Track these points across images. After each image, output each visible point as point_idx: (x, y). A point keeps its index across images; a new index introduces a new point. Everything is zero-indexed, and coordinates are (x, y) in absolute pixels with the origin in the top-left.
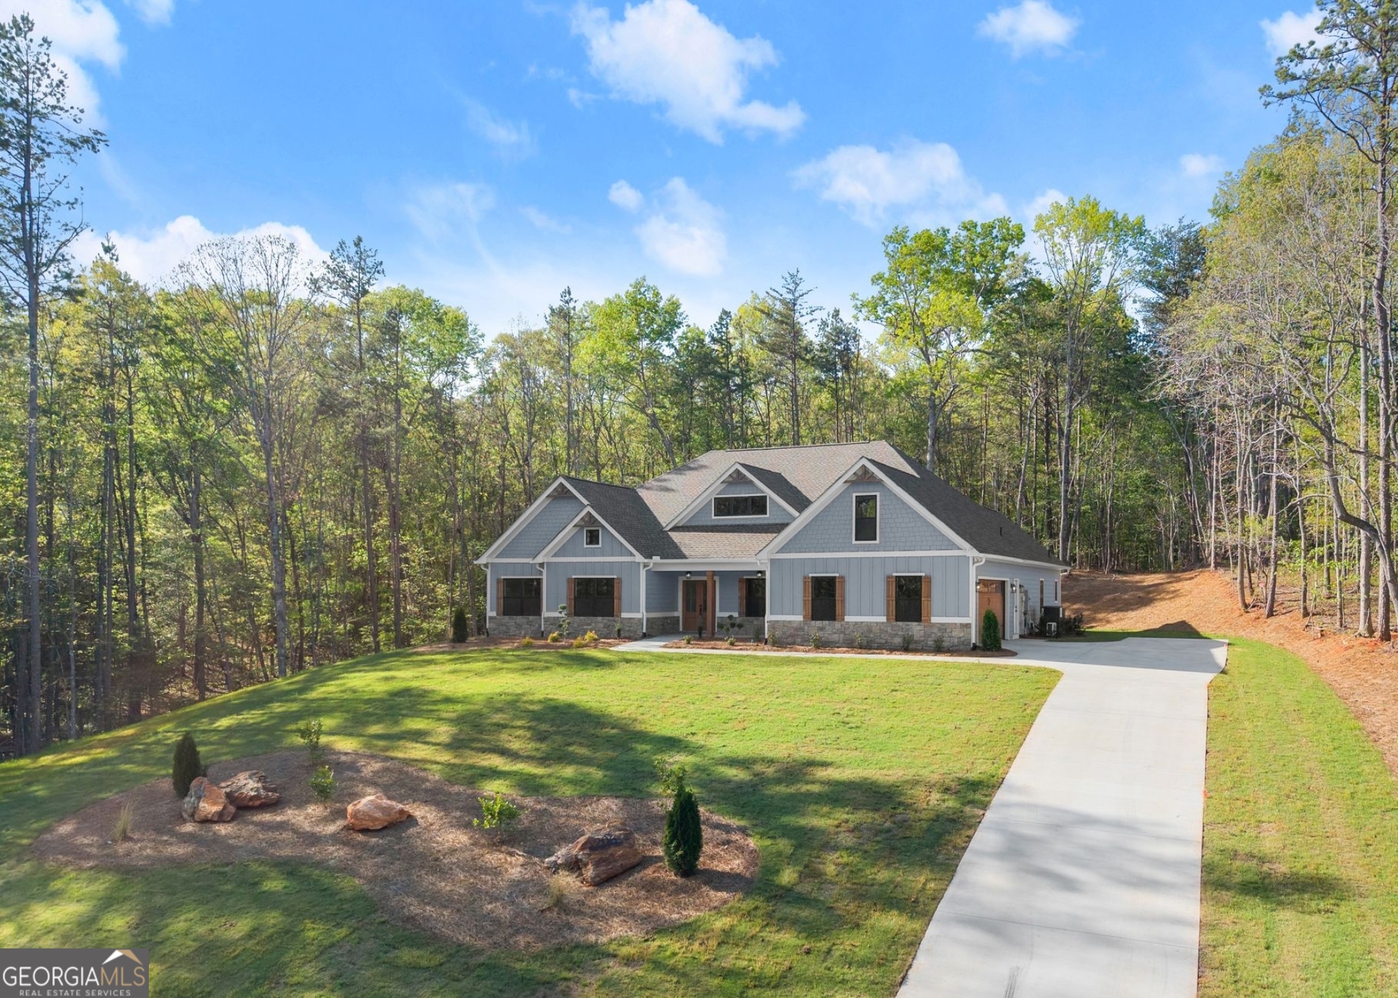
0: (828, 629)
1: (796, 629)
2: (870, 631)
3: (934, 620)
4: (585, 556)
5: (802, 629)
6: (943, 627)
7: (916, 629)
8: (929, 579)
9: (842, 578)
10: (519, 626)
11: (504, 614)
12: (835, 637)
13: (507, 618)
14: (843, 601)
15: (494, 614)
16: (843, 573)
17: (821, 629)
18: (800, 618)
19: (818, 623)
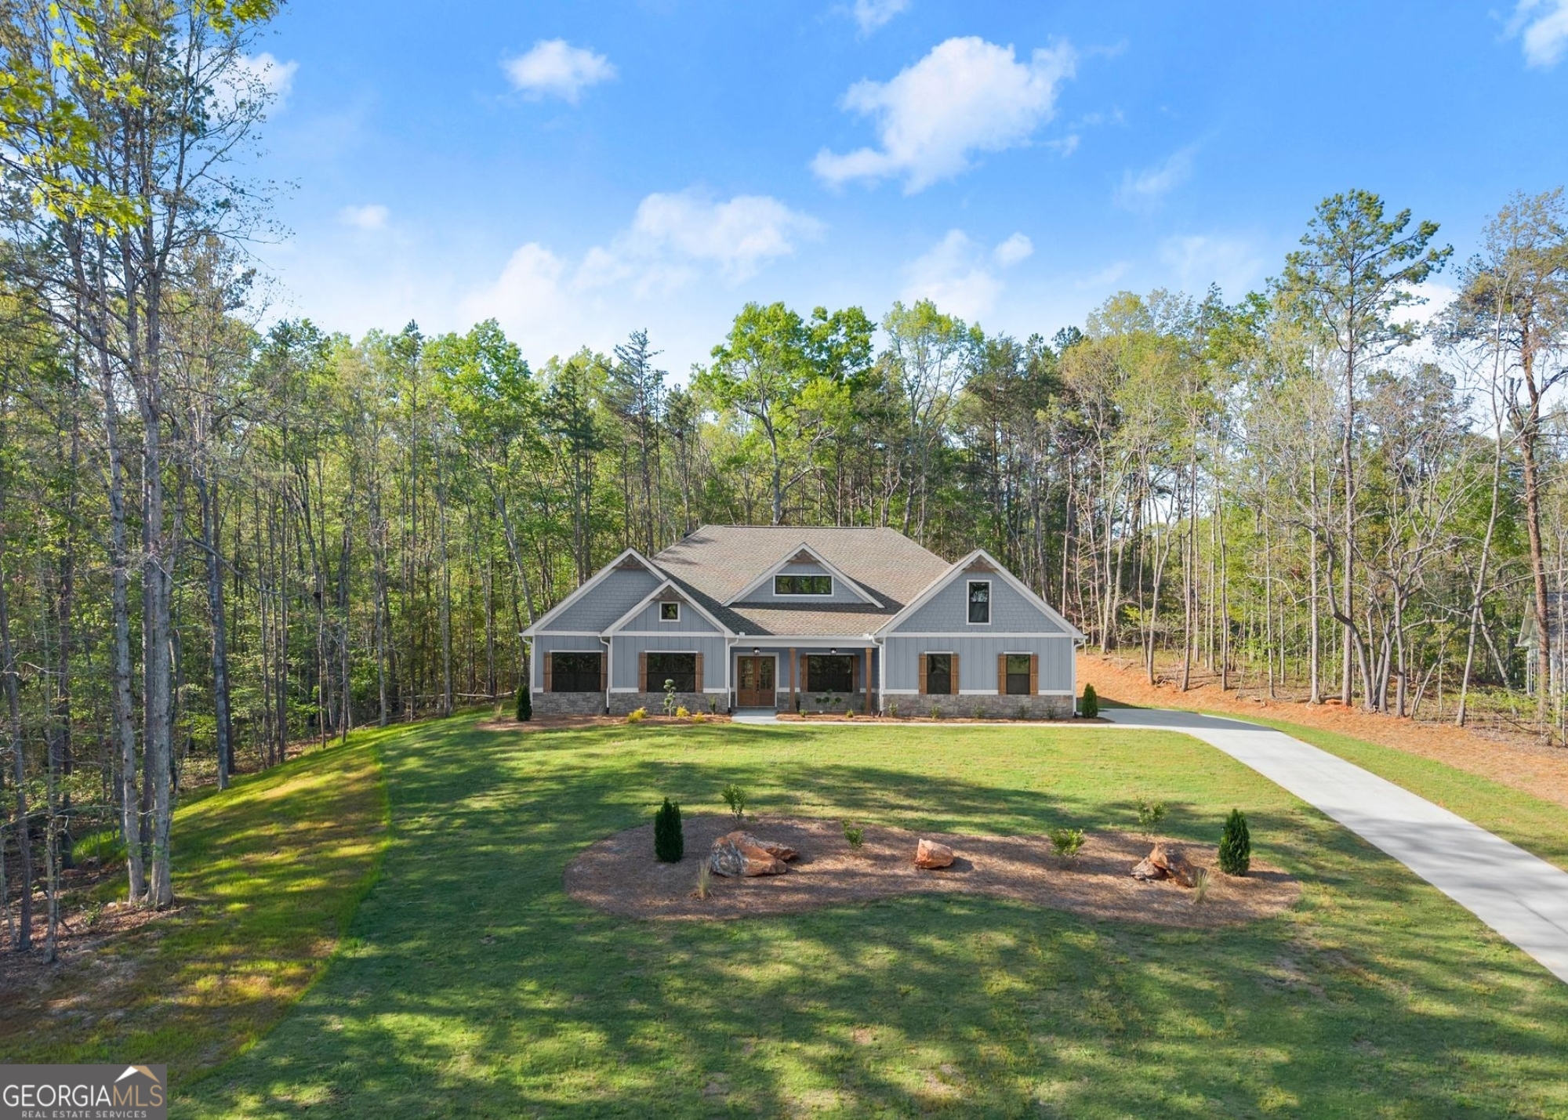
0: (943, 701)
1: (912, 702)
2: (983, 703)
3: (1041, 693)
4: (658, 630)
5: (917, 702)
6: (1048, 698)
7: (1025, 700)
8: (1036, 657)
9: (956, 655)
10: (573, 703)
11: (555, 689)
12: (950, 709)
13: (557, 695)
14: (957, 677)
15: (540, 690)
16: (957, 651)
17: (937, 702)
18: (916, 692)
19: (934, 696)
